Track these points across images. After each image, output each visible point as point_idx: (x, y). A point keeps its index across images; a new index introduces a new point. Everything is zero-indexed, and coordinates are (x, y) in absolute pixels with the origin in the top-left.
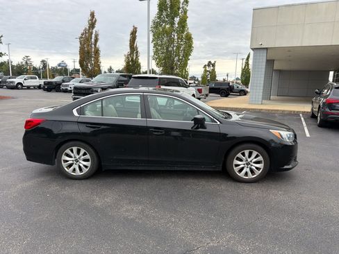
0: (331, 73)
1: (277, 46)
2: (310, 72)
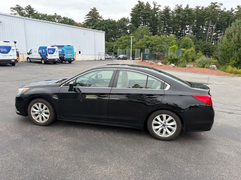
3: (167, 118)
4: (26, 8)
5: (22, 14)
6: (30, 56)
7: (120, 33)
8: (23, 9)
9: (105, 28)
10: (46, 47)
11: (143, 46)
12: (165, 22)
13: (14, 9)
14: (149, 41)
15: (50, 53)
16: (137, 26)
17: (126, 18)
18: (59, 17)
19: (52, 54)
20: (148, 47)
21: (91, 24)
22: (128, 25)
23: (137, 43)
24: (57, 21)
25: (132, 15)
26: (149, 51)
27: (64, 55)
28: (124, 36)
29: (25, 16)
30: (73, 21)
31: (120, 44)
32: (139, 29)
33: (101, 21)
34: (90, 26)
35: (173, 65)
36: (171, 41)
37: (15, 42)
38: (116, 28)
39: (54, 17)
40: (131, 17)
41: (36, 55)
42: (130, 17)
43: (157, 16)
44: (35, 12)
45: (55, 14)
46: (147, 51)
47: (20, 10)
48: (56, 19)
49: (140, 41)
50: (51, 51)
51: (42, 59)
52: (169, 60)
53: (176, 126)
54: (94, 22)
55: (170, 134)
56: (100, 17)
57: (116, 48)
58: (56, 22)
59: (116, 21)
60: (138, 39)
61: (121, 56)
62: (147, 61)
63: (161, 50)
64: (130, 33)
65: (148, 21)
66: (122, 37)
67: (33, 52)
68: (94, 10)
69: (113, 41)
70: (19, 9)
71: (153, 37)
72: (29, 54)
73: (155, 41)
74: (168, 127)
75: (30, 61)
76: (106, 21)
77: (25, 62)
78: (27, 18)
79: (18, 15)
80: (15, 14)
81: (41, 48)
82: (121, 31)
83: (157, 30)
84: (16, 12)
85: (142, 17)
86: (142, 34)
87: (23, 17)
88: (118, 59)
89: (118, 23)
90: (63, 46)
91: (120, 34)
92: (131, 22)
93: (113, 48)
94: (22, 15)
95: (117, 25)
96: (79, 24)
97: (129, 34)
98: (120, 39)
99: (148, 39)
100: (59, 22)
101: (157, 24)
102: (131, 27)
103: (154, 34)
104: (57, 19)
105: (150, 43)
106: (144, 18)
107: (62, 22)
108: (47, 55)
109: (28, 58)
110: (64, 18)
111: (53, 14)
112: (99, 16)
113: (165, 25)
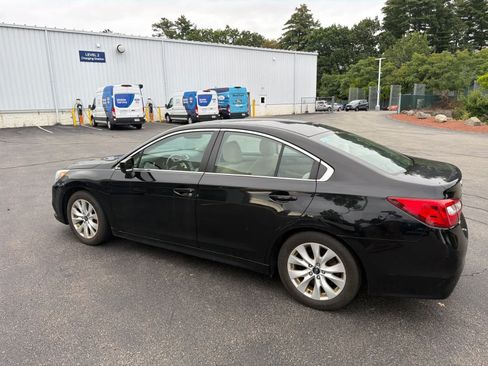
3: (323, 252)
4: (177, 23)
5: (171, 35)
6: (170, 112)
7: (357, 53)
8: (172, 25)
9: (325, 45)
10: (195, 93)
11: (410, 79)
12: (470, 18)
13: (158, 26)
14: (425, 66)
15: (201, 105)
16: (399, 35)
17: (373, 18)
18: (234, 33)
19: (206, 105)
20: (421, 80)
21: (295, 39)
22: (378, 33)
23: (396, 72)
24: (230, 41)
25: (386, 10)
26: (423, 90)
27: (228, 106)
28: (367, 57)
29: (176, 38)
30: (260, 37)
31: (355, 77)
32: (402, 40)
33: (316, 32)
34: (293, 44)
35: (475, 119)
36: (482, 63)
37: (141, 86)
38: (348, 42)
39: (224, 34)
40: (384, 15)
41: (179, 110)
42: (381, 17)
43: (450, 6)
44: (191, 28)
45: (228, 27)
46: (418, 89)
47: (168, 27)
48: (228, 38)
49: (404, 67)
50: (204, 100)
51: (188, 116)
52: (469, 109)
53: (345, 276)
54: (301, 34)
55: (332, 294)
56: (316, 24)
57: (347, 86)
58: (227, 43)
59: (350, 28)
60: (398, 63)
61: (354, 103)
62: (411, 112)
63: (451, 85)
64: (381, 52)
65: (427, 21)
66: (361, 61)
67: (174, 103)
68: (303, 9)
69: (341, 72)
70: (165, 25)
71: (435, 57)
72: (168, 106)
73: (442, 64)
74: (327, 275)
75: (171, 120)
76: (326, 30)
77: (163, 122)
78: (179, 40)
79: (165, 37)
80: (160, 35)
81: (187, 95)
82: (359, 48)
83: (449, 38)
84: (161, 31)
85: (411, 13)
86: (409, 52)
87: (174, 40)
88: (347, 110)
89: (352, 31)
90: (227, 90)
91: (357, 56)
92: (383, 28)
93: (339, 86)
94: (172, 37)
95: (350, 37)
96: (273, 42)
97: (377, 54)
98: (355, 66)
99: (423, 62)
100: (233, 43)
101: (449, 25)
102: (383, 39)
103: (439, 50)
104: (232, 36)
105: (427, 71)
106: (417, 13)
107: (239, 43)
108: (197, 108)
109: (167, 115)
110: (243, 33)
111: (223, 29)
112: (312, 22)
113: (470, 25)
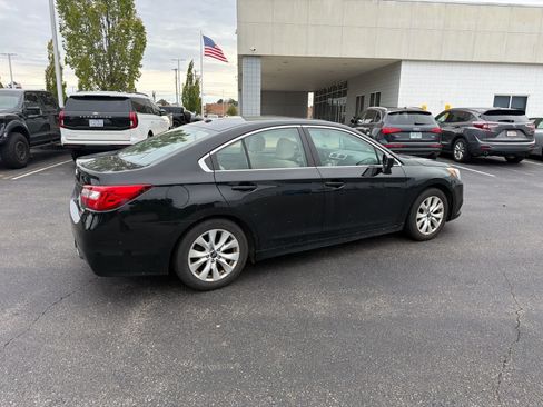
0: (311, 96)
1: (276, 54)
2: (286, 93)
